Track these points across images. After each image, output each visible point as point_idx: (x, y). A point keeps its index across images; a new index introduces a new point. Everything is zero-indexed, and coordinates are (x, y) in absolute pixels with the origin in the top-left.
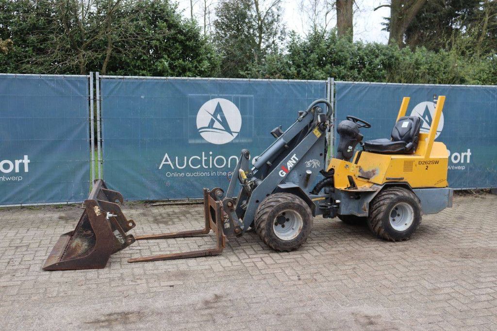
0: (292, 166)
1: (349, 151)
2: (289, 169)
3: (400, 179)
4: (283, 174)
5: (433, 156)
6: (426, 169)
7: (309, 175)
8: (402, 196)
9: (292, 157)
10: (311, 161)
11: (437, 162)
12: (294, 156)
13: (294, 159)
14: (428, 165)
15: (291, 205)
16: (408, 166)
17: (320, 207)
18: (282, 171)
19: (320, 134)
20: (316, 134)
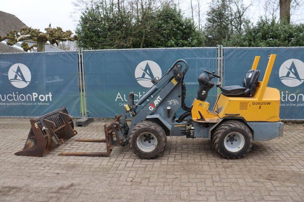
0: (157, 104)
1: (203, 94)
2: (156, 106)
3: (236, 115)
4: (152, 109)
5: (265, 99)
6: (260, 108)
7: (169, 110)
8: (234, 128)
9: (158, 98)
10: (172, 100)
11: (269, 103)
12: (159, 97)
13: (159, 99)
14: (261, 105)
15: (148, 129)
16: (243, 106)
17: (181, 131)
18: (150, 107)
19: (177, 83)
20: (174, 83)
